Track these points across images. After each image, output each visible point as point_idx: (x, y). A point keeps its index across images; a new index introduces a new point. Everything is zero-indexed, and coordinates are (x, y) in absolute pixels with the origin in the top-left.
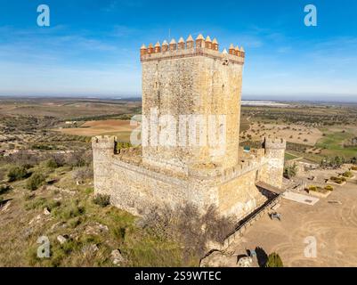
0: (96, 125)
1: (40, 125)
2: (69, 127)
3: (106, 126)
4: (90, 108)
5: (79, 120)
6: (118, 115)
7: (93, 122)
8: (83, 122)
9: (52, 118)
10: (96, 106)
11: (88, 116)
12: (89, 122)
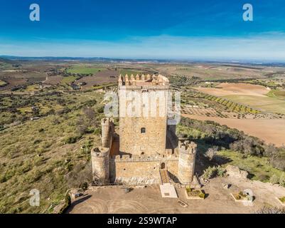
0: (228, 86)
1: (187, 83)
2: (207, 86)
3: (236, 88)
4: (229, 72)
5: (216, 81)
6: (251, 79)
7: (227, 83)
8: (218, 83)
9: (197, 78)
10: (235, 70)
11: (225, 79)
12: (223, 84)
